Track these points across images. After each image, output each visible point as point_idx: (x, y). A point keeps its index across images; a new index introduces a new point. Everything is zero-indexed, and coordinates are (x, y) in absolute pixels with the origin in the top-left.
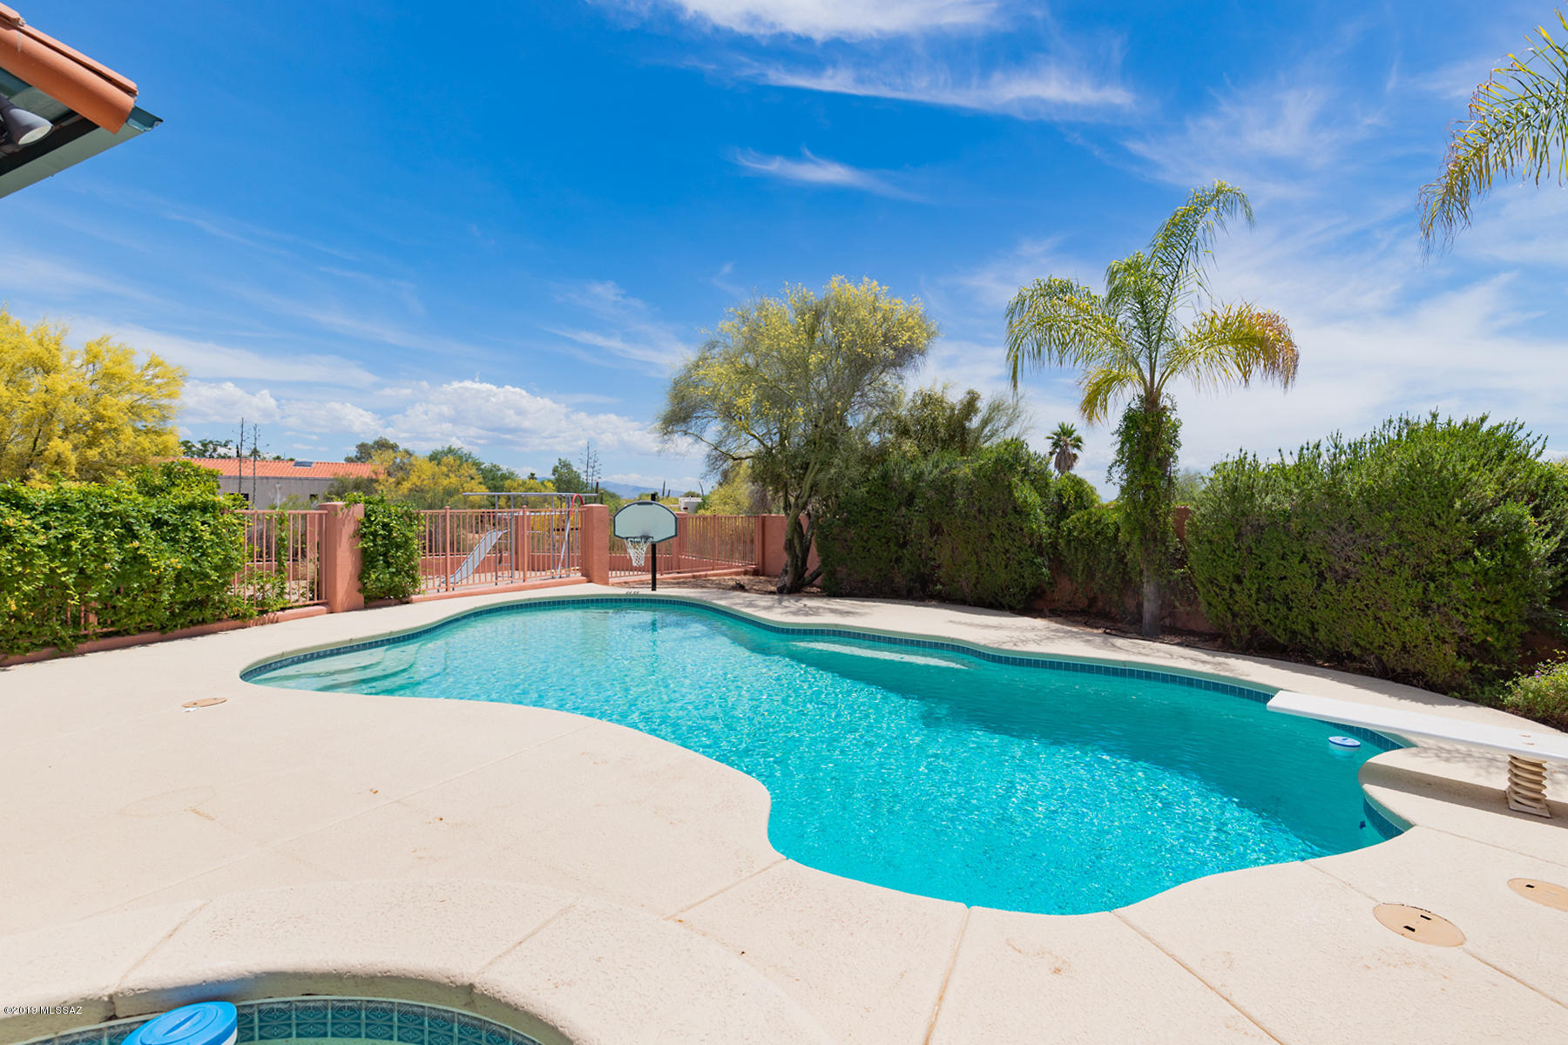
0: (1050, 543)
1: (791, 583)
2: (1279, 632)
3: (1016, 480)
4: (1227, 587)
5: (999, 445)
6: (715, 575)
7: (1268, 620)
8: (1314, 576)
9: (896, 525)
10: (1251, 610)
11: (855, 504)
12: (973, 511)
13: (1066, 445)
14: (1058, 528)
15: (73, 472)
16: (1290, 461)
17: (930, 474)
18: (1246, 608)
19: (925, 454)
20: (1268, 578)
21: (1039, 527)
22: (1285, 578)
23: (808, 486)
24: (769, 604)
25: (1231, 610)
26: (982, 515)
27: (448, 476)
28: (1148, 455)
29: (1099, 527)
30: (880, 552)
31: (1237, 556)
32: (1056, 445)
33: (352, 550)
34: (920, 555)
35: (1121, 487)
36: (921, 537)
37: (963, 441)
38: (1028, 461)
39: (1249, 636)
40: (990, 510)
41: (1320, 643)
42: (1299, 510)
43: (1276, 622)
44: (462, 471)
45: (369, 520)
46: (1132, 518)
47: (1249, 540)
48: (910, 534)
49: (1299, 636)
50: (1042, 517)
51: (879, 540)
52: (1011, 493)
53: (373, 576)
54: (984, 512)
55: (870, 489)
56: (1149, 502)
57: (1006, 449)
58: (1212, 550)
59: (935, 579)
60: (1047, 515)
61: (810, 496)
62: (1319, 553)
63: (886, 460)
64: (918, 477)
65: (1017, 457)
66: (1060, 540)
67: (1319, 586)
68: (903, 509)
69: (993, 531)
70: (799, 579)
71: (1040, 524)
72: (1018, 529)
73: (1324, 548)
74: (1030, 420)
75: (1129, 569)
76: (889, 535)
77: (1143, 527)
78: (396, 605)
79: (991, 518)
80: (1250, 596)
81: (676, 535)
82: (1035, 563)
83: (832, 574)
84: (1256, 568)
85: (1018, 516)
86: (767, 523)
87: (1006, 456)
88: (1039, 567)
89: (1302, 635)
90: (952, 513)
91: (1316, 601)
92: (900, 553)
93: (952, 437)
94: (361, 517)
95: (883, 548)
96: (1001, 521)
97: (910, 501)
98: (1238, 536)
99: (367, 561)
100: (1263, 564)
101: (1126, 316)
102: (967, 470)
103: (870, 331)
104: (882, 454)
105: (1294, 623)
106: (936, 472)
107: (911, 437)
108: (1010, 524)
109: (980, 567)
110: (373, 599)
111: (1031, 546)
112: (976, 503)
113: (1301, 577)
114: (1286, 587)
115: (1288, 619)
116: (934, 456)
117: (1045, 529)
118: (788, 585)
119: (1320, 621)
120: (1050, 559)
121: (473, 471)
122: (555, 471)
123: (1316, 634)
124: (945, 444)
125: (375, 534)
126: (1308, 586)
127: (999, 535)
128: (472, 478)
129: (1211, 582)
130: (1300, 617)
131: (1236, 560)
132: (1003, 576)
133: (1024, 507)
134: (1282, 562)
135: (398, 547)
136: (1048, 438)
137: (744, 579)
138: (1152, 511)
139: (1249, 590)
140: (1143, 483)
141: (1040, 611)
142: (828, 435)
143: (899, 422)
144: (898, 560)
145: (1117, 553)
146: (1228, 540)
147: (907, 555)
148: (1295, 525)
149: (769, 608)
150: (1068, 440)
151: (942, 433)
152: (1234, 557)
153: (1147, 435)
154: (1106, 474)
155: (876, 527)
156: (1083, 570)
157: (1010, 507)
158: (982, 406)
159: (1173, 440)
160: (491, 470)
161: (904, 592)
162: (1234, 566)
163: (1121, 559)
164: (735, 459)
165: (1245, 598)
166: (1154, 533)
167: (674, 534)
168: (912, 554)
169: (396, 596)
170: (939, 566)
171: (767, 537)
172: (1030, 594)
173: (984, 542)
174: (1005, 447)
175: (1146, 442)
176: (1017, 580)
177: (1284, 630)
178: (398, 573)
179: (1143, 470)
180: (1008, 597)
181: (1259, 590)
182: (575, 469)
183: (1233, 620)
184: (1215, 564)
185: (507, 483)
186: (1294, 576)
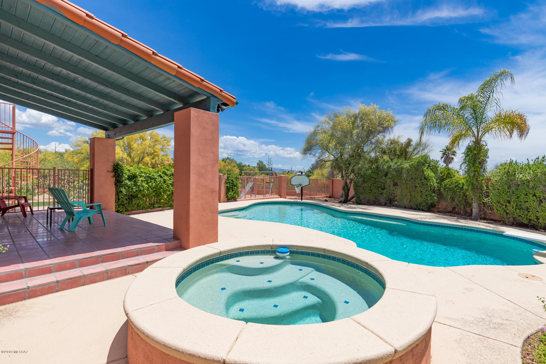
0: (438, 189)
1: (344, 200)
2: (524, 219)
3: (425, 168)
4: (505, 204)
5: (419, 157)
6: (317, 197)
7: (520, 215)
8: (538, 201)
9: (381, 183)
10: (513, 212)
11: (367, 176)
12: (409, 178)
13: (449, 154)
14: (441, 184)
15: (150, 166)
16: (531, 163)
17: (393, 166)
18: (511, 211)
19: (392, 160)
20: (520, 202)
21: (434, 184)
22: (527, 202)
23: (351, 170)
24: (339, 205)
25: (506, 212)
26: (412, 180)
27: (228, 166)
28: (476, 161)
29: (456, 184)
30: (375, 191)
31: (508, 194)
32: (444, 154)
33: (224, 186)
34: (389, 192)
35: (465, 171)
36: (390, 186)
37: (406, 155)
38: (430, 162)
39: (513, 221)
40: (415, 178)
41: (540, 224)
42: (533, 179)
43: (523, 216)
44: (232, 164)
45: (228, 179)
46: (469, 181)
47: (513, 188)
48: (386, 186)
49: (532, 221)
50: (435, 180)
51: (375, 187)
52: (423, 173)
53: (230, 194)
54: (413, 179)
55: (372, 171)
56: (475, 176)
57: (422, 158)
58: (499, 192)
59: (395, 200)
60: (437, 180)
61: (351, 173)
62: (540, 193)
63: (378, 162)
64: (389, 167)
65: (425, 161)
66: (442, 188)
67: (540, 204)
68: (384, 177)
69: (417, 185)
70: (346, 199)
71: (434, 183)
72: (426, 184)
73: (542, 192)
74: (431, 148)
75: (467, 198)
76: (379, 185)
77: (473, 184)
78: (234, 201)
79: (416, 181)
80: (513, 207)
81: (309, 184)
82: (432, 196)
83: (358, 197)
84: (516, 198)
85: (426, 180)
86: (334, 181)
87: (422, 161)
88: (433, 197)
89: (533, 221)
90: (402, 179)
91: (539, 209)
92: (382, 191)
93: (402, 154)
94: (226, 178)
95: (376, 190)
96: (419, 182)
97: (386, 175)
98: (509, 188)
99: (228, 190)
100: (518, 197)
101: (467, 114)
102: (407, 165)
103: (374, 123)
104: (376, 160)
105: (530, 217)
106: (396, 166)
107: (386, 154)
108: (423, 183)
109: (411, 197)
110: (229, 200)
111: (430, 190)
112: (410, 176)
113: (533, 201)
114: (527, 204)
115: (528, 215)
116: (395, 161)
117: (436, 185)
118: (343, 201)
119: (540, 216)
120: (438, 194)
121: (235, 164)
122: (258, 164)
123: (539, 220)
124: (399, 157)
125: (230, 182)
126: (536, 204)
127: (418, 186)
128: (235, 167)
129: (499, 203)
130: (532, 215)
131: (508, 195)
132: (420, 199)
133: (428, 177)
134: (526, 196)
135: (235, 186)
136: (441, 151)
137: (327, 199)
138: (476, 179)
139: (513, 205)
140: (473, 170)
141: (434, 211)
142: (358, 155)
143: (382, 149)
144: (382, 194)
145: (463, 193)
146: (505, 189)
147: (385, 192)
148: (531, 184)
149: (339, 206)
150: (450, 152)
151: (398, 153)
152: (507, 194)
153: (475, 154)
154: (459, 167)
155: (374, 183)
156: (450, 198)
157: (423, 177)
158: (413, 143)
159: (486, 155)
160: (240, 164)
161: (384, 204)
162: (507, 197)
163: (464, 195)
164: (325, 161)
165: (511, 208)
166: (477, 186)
167: (308, 184)
168: (386, 192)
169: (233, 199)
170: (396, 196)
171: (334, 186)
172: (430, 206)
173: (413, 188)
174: (421, 158)
175: (475, 156)
176: (425, 201)
177: (526, 219)
178: (235, 193)
179: (473, 166)
180: (422, 206)
181: (516, 206)
182: (264, 163)
183: (506, 215)
184: (500, 197)
185: (244, 168)
186: (530, 201)
